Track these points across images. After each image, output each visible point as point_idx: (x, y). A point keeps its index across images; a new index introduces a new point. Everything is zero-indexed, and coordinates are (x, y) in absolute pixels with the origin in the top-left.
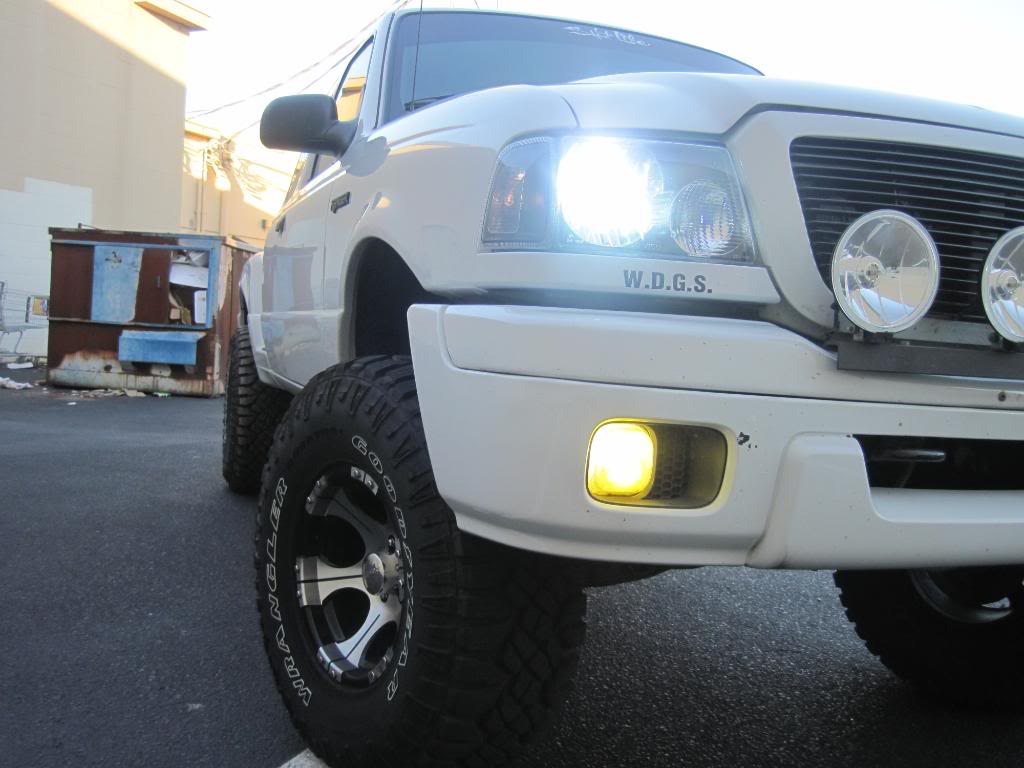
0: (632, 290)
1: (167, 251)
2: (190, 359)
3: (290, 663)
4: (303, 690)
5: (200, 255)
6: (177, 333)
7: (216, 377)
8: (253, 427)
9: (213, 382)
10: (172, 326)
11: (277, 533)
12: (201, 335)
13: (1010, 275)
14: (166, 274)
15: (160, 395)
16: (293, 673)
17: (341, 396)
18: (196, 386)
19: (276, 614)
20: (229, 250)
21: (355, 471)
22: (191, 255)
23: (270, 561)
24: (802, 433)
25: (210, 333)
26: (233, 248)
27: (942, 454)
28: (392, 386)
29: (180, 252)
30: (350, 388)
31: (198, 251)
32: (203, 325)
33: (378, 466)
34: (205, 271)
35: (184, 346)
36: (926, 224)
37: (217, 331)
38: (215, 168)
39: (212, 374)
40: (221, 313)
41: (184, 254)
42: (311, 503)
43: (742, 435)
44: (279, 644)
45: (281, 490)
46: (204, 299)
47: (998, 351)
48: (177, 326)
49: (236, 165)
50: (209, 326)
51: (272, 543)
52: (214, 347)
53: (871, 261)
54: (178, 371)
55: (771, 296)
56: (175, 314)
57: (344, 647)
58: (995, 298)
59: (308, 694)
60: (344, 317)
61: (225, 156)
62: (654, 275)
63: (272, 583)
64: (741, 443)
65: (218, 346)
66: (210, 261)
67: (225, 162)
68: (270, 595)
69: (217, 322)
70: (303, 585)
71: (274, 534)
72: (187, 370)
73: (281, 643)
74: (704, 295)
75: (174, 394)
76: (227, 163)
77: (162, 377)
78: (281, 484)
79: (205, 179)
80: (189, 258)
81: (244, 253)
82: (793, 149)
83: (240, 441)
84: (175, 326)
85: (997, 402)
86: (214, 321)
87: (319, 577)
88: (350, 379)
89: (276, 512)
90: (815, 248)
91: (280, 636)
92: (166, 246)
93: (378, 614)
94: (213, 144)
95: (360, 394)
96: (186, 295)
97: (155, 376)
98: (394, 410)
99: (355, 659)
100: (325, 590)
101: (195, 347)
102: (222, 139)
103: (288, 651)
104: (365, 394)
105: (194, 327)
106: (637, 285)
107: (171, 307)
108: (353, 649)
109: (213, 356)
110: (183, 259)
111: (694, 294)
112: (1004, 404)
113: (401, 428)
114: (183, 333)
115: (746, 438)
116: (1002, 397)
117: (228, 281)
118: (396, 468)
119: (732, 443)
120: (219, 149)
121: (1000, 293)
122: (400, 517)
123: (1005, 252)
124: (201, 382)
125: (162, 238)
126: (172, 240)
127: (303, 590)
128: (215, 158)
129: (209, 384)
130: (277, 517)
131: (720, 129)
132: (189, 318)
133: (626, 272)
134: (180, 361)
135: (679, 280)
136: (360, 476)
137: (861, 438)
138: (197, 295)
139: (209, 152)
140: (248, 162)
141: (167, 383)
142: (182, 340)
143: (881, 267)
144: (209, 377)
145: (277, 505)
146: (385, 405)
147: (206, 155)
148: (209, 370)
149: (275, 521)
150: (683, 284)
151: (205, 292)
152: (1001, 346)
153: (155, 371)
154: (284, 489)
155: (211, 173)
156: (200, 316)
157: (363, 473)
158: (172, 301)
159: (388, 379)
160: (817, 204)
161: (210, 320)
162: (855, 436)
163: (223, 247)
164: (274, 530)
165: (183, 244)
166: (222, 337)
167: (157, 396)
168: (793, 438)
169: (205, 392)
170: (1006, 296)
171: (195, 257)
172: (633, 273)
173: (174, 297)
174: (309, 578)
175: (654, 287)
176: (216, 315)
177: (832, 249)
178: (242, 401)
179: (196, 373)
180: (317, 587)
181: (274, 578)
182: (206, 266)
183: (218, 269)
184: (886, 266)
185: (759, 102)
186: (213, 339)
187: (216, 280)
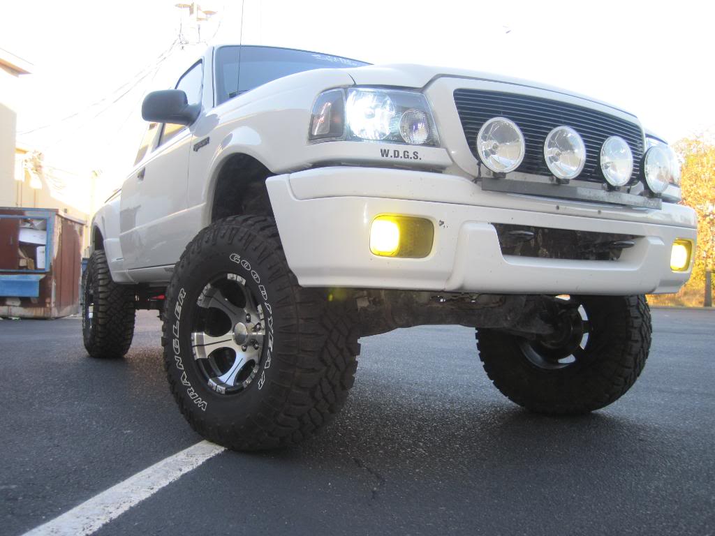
0: (385, 158)
1: (17, 220)
2: (35, 293)
3: (191, 391)
4: (201, 403)
5: (41, 222)
6: (25, 275)
7: (53, 305)
8: (108, 312)
9: (51, 309)
10: (21, 271)
11: (179, 321)
12: (42, 276)
13: (556, 150)
14: (16, 236)
15: (14, 318)
16: (193, 396)
17: (222, 235)
18: (39, 312)
19: (181, 367)
20: (60, 219)
21: (230, 276)
22: (34, 222)
23: (175, 337)
24: (467, 221)
25: (48, 275)
26: (62, 217)
27: (532, 234)
28: (253, 225)
29: (26, 221)
30: (227, 231)
31: (39, 219)
32: (44, 269)
33: (248, 267)
34: (44, 233)
35: (30, 284)
36: (518, 125)
37: (53, 273)
38: (31, 172)
39: (50, 303)
40: (55, 261)
41: (28, 222)
42: (201, 300)
43: (440, 221)
44: (183, 382)
45: (182, 295)
46: (43, 252)
47: (554, 185)
48: (25, 270)
49: (45, 170)
50: (48, 270)
51: (177, 327)
52: (51, 284)
53: (494, 142)
54: (25, 302)
55: (448, 161)
56: (22, 263)
57: (223, 378)
58: (551, 162)
59: (204, 405)
60: (206, 206)
61: (38, 164)
62: (395, 151)
63: (177, 350)
64: (440, 225)
65: (54, 284)
66: (48, 226)
67: (38, 168)
68: (176, 357)
69: (53, 267)
70: (196, 348)
71: (178, 322)
72: (33, 301)
73: (185, 382)
74: (417, 161)
75: (23, 318)
76: (39, 169)
77: (14, 306)
78: (182, 292)
79: (23, 180)
80: (32, 224)
81: (69, 222)
82: (455, 94)
83: (100, 321)
84: (24, 271)
85: (555, 210)
86: (51, 267)
87: (205, 344)
88: (226, 227)
89: (178, 309)
90: (468, 139)
91: (184, 377)
92: (16, 216)
93: (241, 358)
94: (28, 156)
95: (234, 232)
96: (31, 249)
97: (9, 306)
98: (255, 236)
99: (231, 383)
100: (209, 350)
101: (38, 285)
102: (35, 152)
103: (190, 385)
104: (237, 232)
105: (36, 271)
106: (387, 156)
107: (20, 258)
108: (229, 378)
109: (50, 291)
110: (28, 225)
111: (413, 160)
112: (559, 211)
113: (261, 244)
114: (29, 275)
115: (443, 223)
116: (558, 208)
117: (59, 240)
118: (260, 264)
119: (436, 225)
120: (33, 159)
121: (554, 159)
122: (263, 290)
123: (553, 138)
124: (43, 309)
125: (13, 211)
126: (20, 212)
127: (196, 350)
128: (30, 165)
129: (49, 310)
130: (180, 312)
131: (421, 85)
132: (33, 266)
133: (381, 151)
134: (27, 295)
135: (406, 153)
136: (233, 278)
137: (495, 225)
138: (39, 249)
139: (26, 161)
140: (54, 169)
141: (17, 310)
142: (29, 280)
143: (498, 144)
144: (48, 305)
145: (179, 305)
146: (250, 235)
147: (24, 163)
148: (48, 300)
149: (178, 314)
150: (408, 156)
151: (44, 247)
152: (555, 182)
153: (8, 303)
154: (183, 295)
155: (27, 176)
156: (41, 264)
157: (235, 276)
158: (21, 253)
159: (250, 222)
160: (467, 118)
161: (48, 266)
162: (492, 224)
163: (56, 217)
164: (177, 319)
165: (28, 214)
166: (56, 278)
167: (11, 319)
168: (464, 223)
169: (46, 316)
170: (556, 160)
171: (37, 223)
172: (385, 150)
173: (22, 251)
174: (200, 344)
175: (395, 157)
176: (52, 262)
177: (475, 139)
178: (101, 296)
179: (39, 303)
180: (204, 349)
181: (178, 347)
182: (45, 229)
183: (53, 232)
184: (500, 143)
185: (439, 73)
186: (50, 279)
187: (52, 239)
